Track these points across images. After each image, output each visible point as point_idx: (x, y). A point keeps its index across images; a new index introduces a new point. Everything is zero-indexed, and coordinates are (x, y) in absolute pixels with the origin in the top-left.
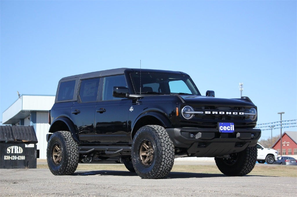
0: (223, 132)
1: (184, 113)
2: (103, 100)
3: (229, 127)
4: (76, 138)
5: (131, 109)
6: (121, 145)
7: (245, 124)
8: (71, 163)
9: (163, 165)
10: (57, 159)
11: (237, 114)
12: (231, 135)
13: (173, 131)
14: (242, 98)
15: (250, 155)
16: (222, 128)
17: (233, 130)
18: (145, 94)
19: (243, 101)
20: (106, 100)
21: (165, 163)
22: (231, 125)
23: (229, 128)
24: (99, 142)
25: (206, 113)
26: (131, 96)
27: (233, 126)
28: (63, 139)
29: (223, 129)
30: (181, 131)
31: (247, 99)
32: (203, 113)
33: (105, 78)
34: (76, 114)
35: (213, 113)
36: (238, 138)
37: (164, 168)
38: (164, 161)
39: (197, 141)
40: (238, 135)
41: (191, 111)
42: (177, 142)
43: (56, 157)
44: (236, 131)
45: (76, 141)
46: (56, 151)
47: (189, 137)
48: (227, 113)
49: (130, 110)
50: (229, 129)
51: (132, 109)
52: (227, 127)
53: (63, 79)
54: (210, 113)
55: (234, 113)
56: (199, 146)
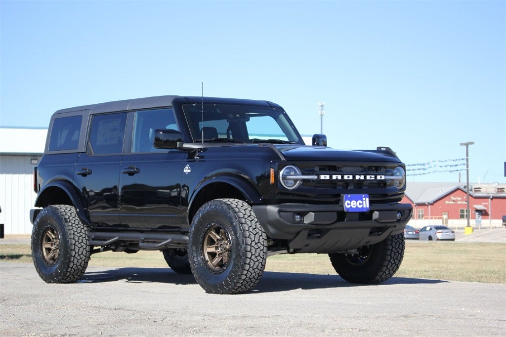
0: (350, 211)
1: (284, 178)
2: (133, 151)
3: (361, 202)
4: (84, 217)
5: (187, 170)
6: (167, 232)
7: (386, 195)
8: (76, 262)
9: (248, 271)
10: (51, 255)
11: (374, 179)
12: (365, 216)
13: (266, 210)
14: (379, 150)
15: (393, 247)
16: (348, 204)
17: (368, 206)
18: (210, 142)
19: (381, 155)
20: (139, 152)
21: (252, 266)
22: (364, 199)
23: (360, 204)
24: (126, 226)
25: (322, 177)
26: (186, 146)
27: (367, 199)
28: (61, 220)
29: (351, 206)
30: (280, 211)
31: (388, 152)
32: (315, 177)
33: (136, 113)
34: (84, 175)
35: (334, 177)
36: (376, 220)
37: (248, 276)
38: (249, 263)
39: (306, 227)
40: (376, 215)
41: (296, 174)
42: (272, 230)
43: (49, 250)
44: (373, 208)
45: (84, 223)
46: (49, 240)
47: (294, 221)
48: (357, 177)
49: (185, 171)
50: (361, 206)
51: (189, 169)
52: (357, 202)
53: (59, 113)
54: (328, 177)
55: (368, 177)
56: (309, 236)
